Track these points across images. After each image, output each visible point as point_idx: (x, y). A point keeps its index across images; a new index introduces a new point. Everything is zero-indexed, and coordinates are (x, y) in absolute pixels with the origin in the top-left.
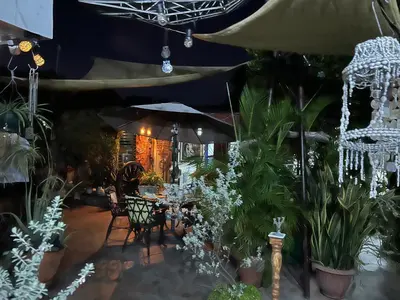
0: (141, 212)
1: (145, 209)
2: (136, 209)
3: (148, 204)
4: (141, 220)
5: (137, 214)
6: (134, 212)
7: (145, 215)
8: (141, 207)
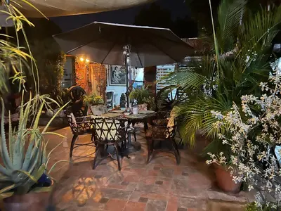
0: (109, 130)
1: (114, 127)
2: (105, 127)
3: (116, 122)
4: (109, 137)
5: (106, 132)
6: (102, 130)
7: (113, 133)
8: (109, 125)
